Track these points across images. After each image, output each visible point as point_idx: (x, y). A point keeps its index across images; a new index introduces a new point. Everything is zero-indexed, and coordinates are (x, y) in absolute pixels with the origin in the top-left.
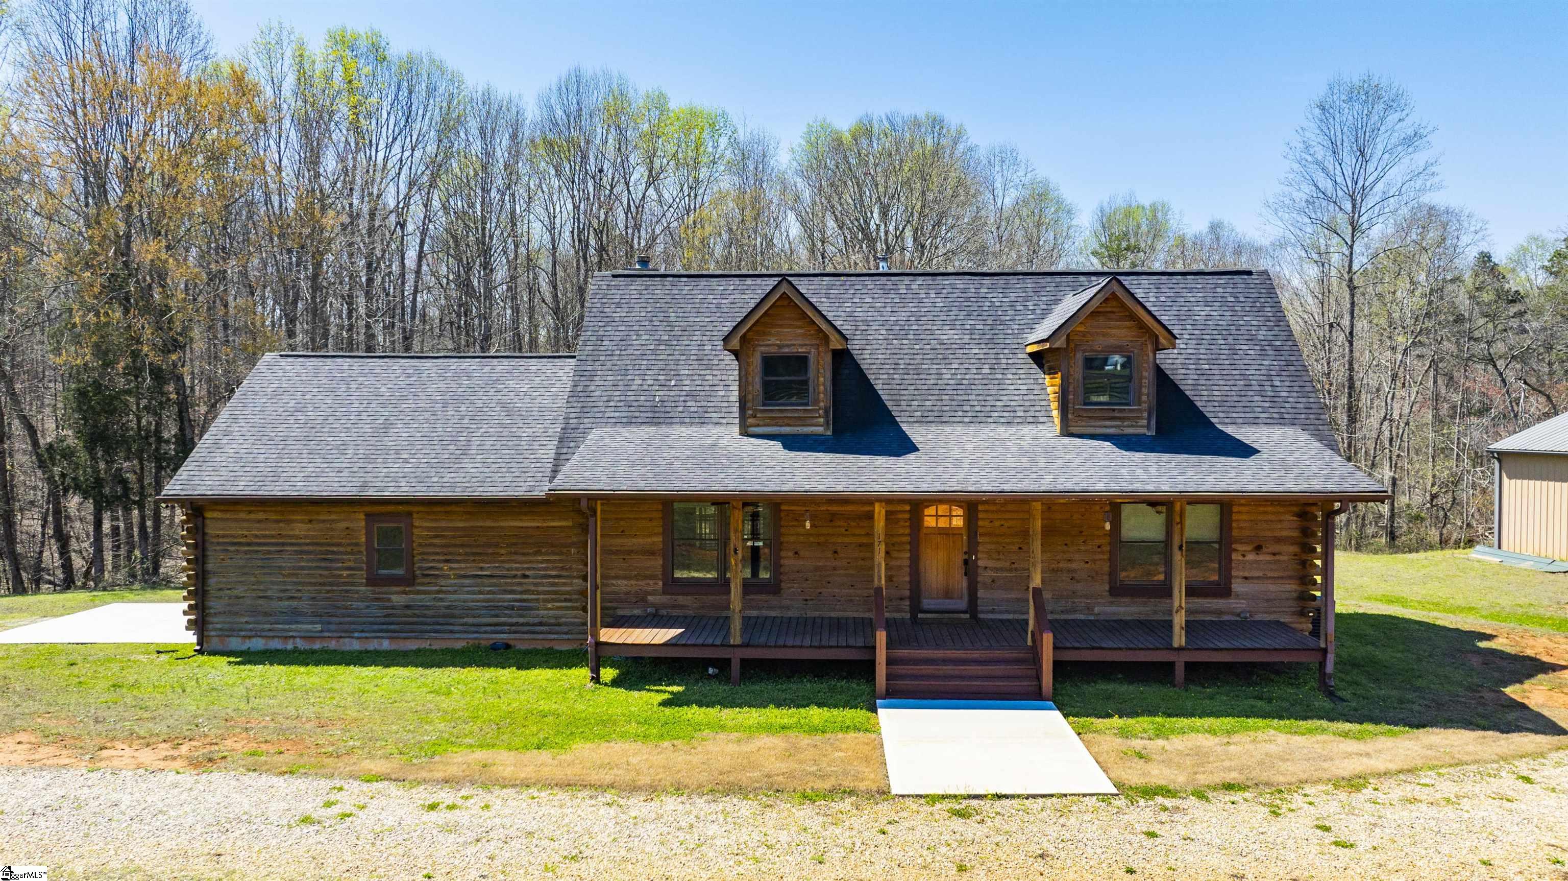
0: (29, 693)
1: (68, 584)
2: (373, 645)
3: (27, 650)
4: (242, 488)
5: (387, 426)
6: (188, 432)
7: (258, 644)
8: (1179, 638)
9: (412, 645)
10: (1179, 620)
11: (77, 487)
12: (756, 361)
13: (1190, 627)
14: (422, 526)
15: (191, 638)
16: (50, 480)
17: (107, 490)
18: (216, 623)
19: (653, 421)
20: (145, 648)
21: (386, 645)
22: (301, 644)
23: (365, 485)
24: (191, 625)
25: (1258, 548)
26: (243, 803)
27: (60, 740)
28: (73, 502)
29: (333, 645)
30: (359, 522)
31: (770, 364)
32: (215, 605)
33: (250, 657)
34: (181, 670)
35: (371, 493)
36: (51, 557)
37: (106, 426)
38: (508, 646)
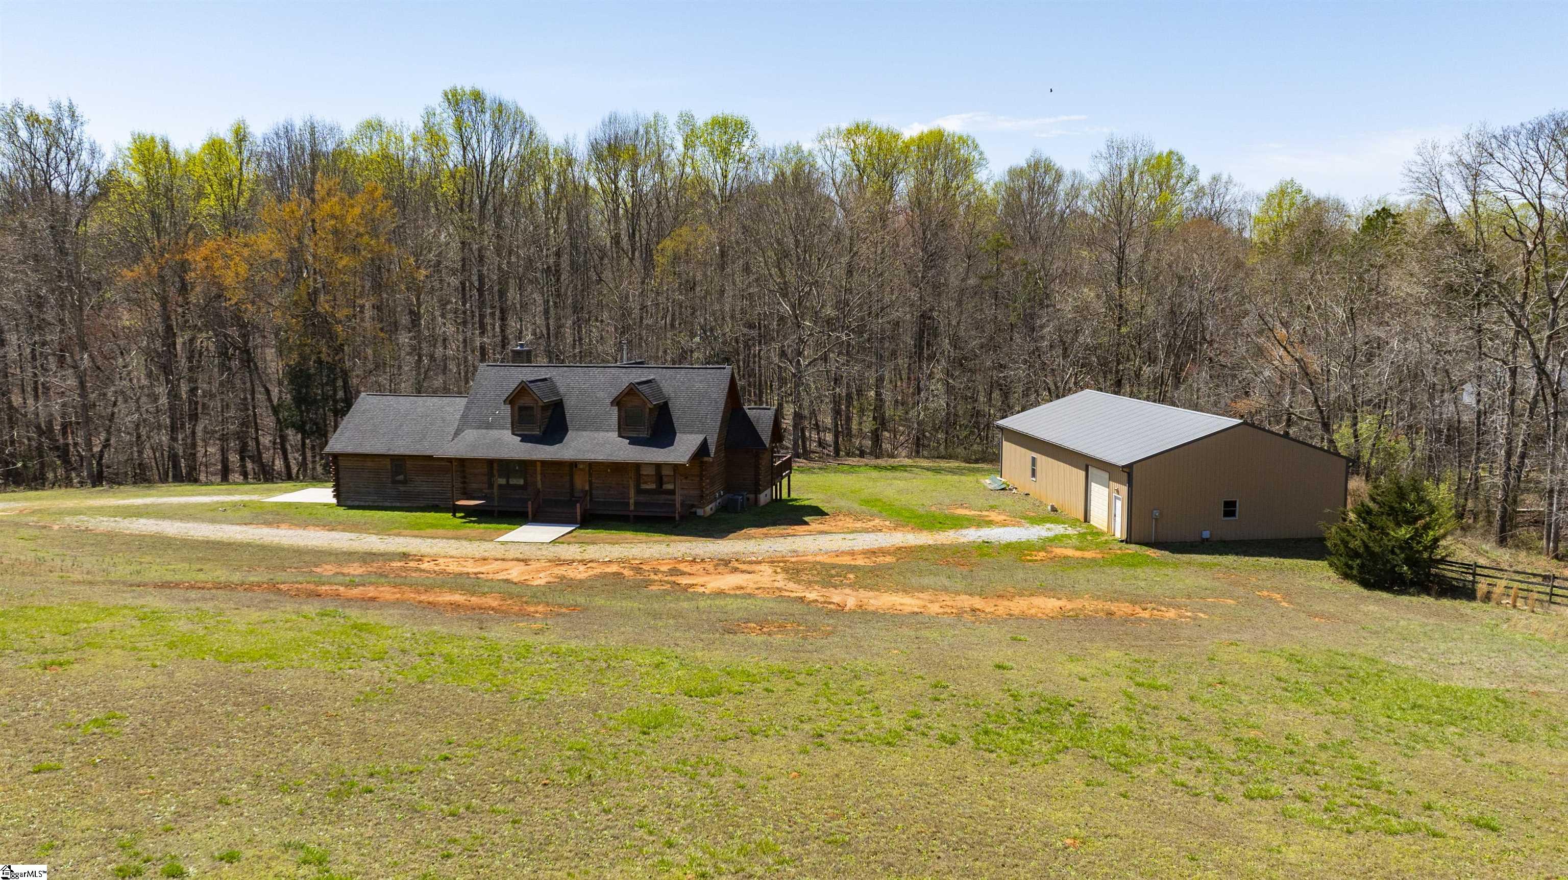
0: (285, 515)
1: (289, 477)
2: (394, 504)
3: (282, 504)
4: (350, 449)
5: (401, 426)
6: (348, 395)
7: (357, 503)
8: (632, 508)
9: (407, 505)
10: (632, 501)
11: (293, 426)
12: (516, 408)
13: (636, 503)
14: (409, 463)
15: (334, 501)
16: (278, 419)
17: (307, 428)
18: (343, 496)
19: (487, 428)
20: (320, 504)
21: (398, 504)
22: (371, 504)
23: (389, 450)
24: (335, 496)
25: (686, 478)
26: (338, 537)
27: (296, 525)
28: (290, 432)
29: (381, 504)
30: (388, 462)
31: (521, 409)
32: (343, 489)
33: (351, 507)
34: (330, 510)
35: (391, 453)
36: (279, 464)
37: (307, 393)
38: (437, 506)
